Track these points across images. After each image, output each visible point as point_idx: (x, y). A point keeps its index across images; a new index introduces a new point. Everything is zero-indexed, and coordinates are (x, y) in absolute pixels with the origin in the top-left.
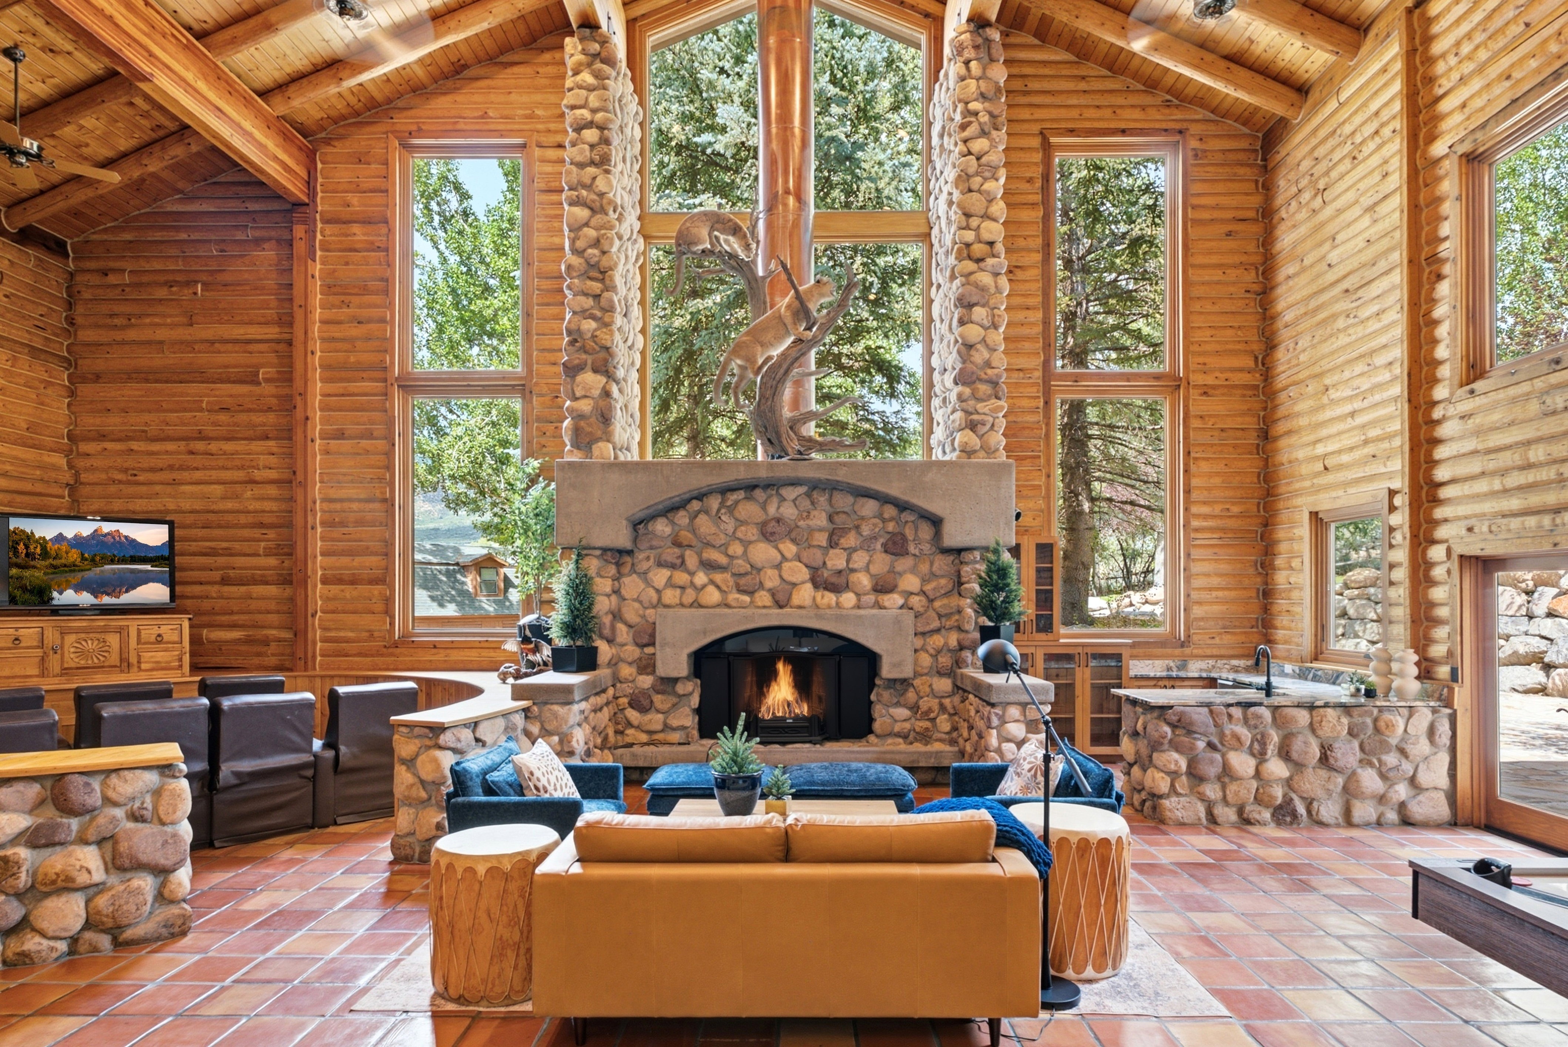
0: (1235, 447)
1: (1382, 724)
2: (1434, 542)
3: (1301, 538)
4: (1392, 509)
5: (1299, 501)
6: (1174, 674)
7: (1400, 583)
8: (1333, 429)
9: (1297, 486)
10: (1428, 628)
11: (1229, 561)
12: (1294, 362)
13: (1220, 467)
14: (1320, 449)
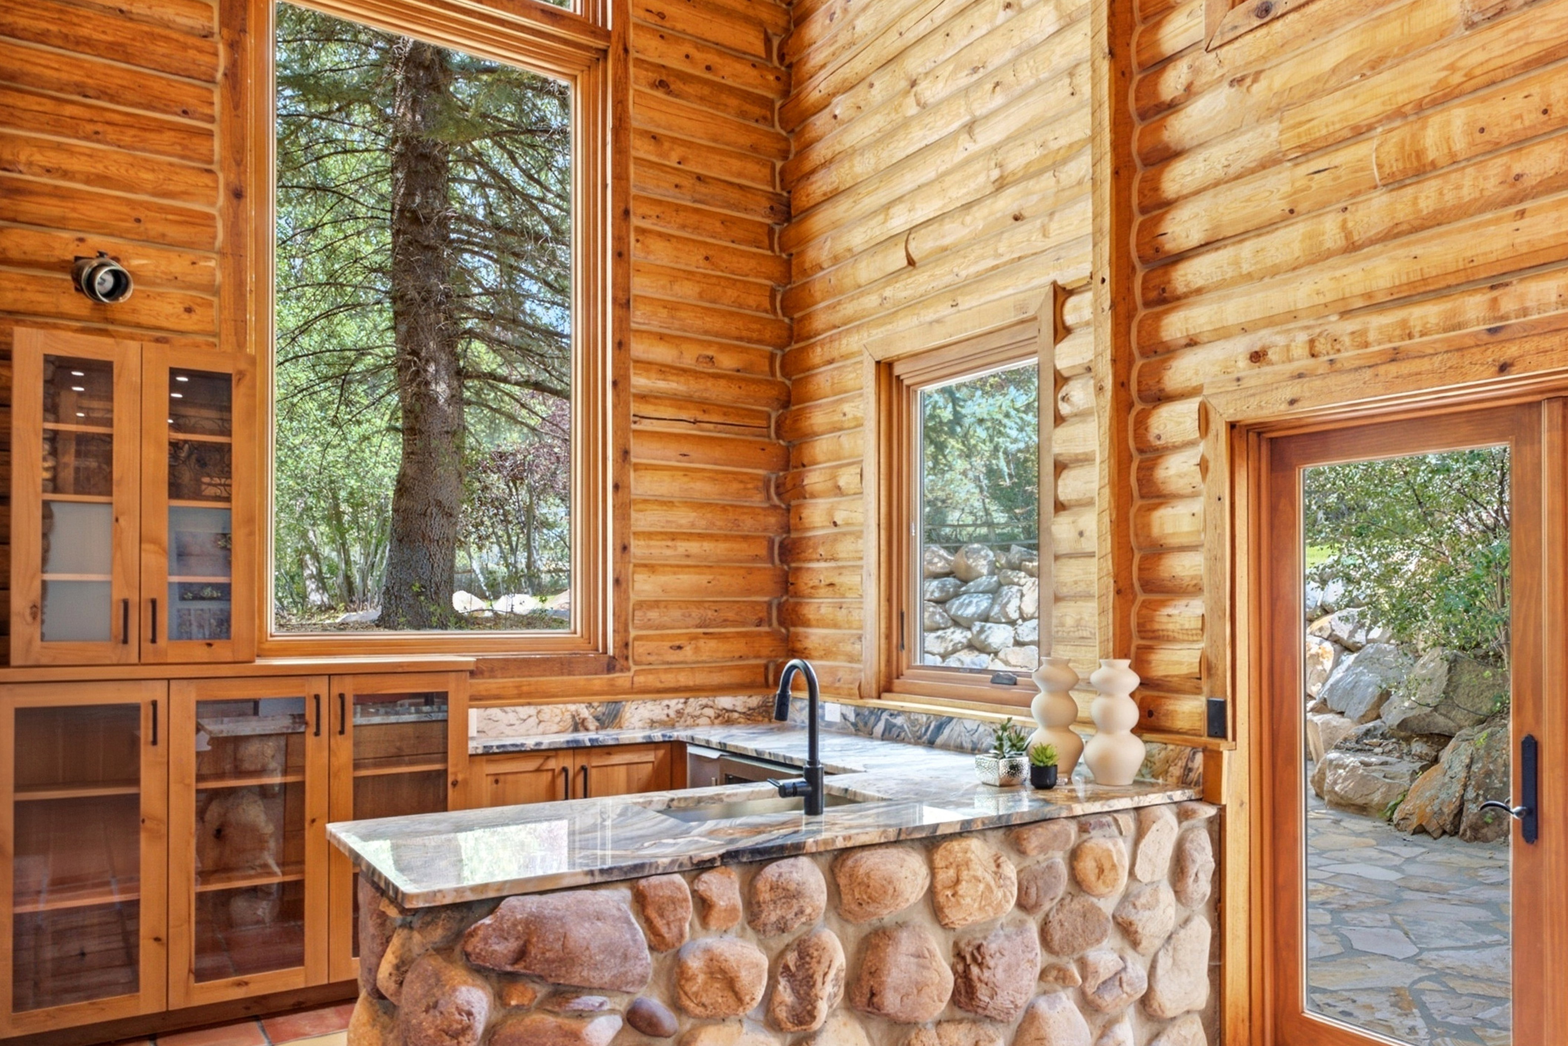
0: (725, 221)
1: (1087, 866)
2: (1163, 398)
3: (859, 424)
4: (1061, 331)
5: (852, 343)
6: (584, 737)
7: (1090, 503)
8: (926, 172)
9: (849, 309)
10: (1150, 607)
11: (715, 477)
12: (843, 39)
13: (693, 261)
14: (899, 221)
